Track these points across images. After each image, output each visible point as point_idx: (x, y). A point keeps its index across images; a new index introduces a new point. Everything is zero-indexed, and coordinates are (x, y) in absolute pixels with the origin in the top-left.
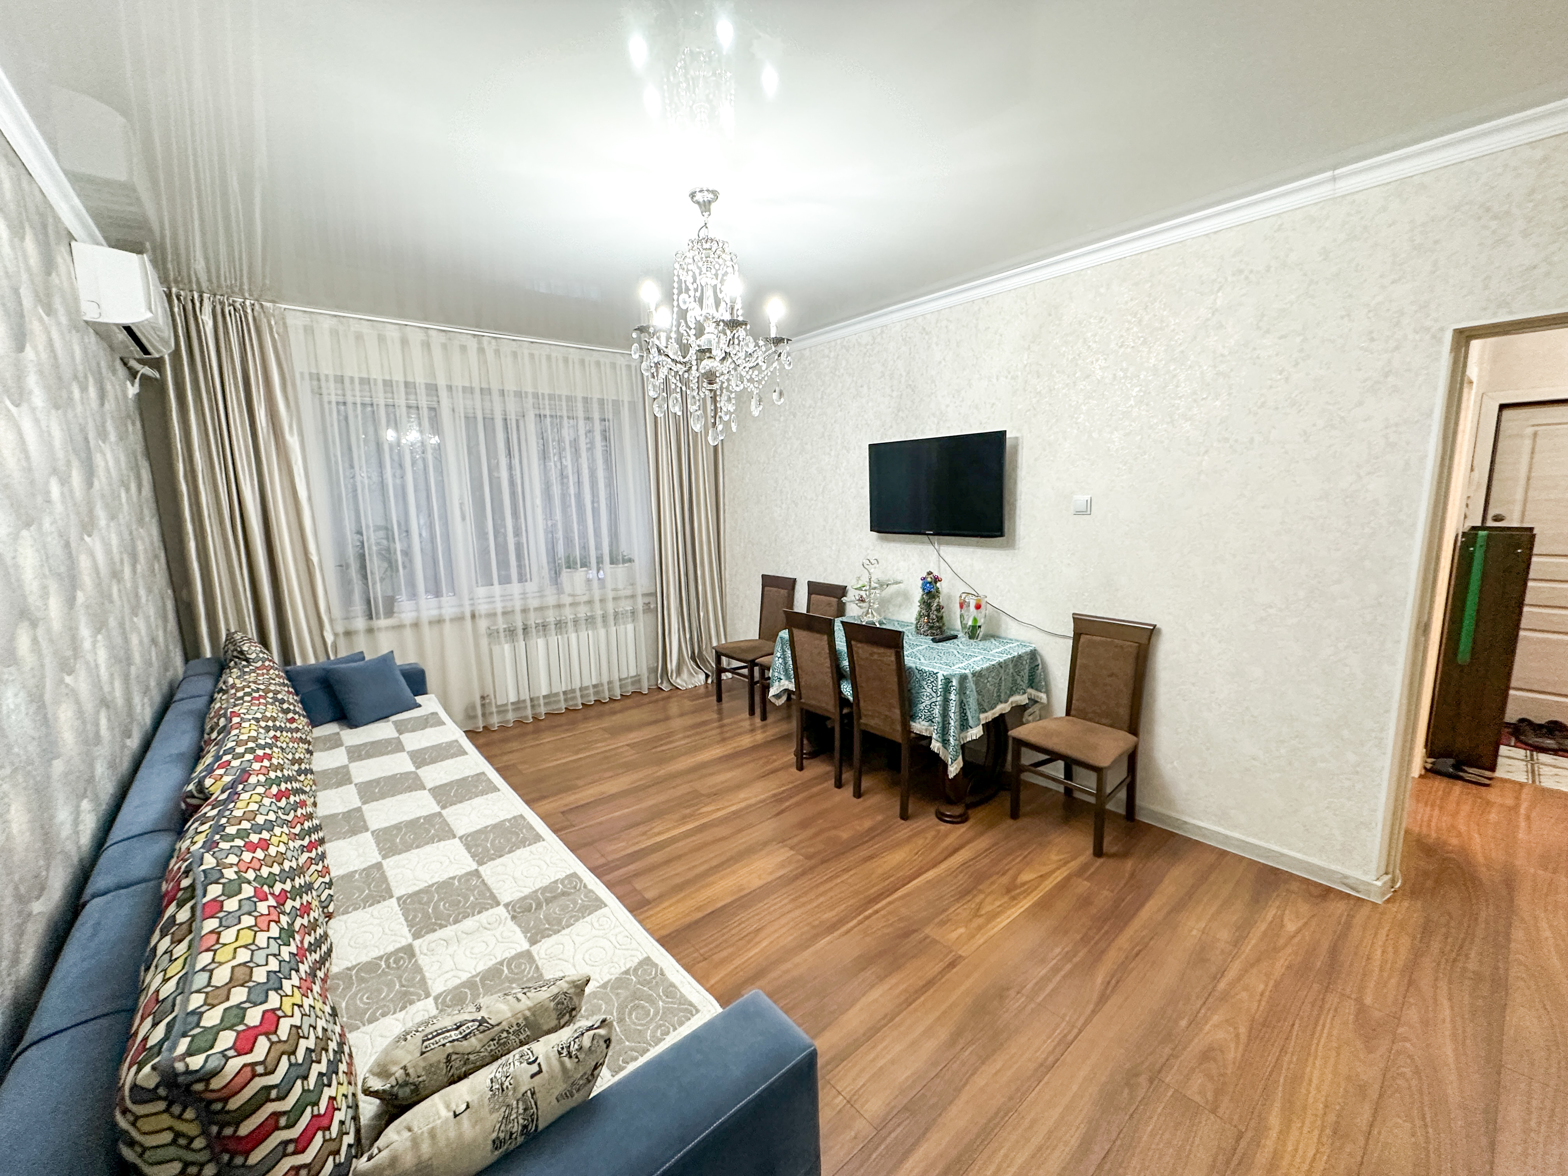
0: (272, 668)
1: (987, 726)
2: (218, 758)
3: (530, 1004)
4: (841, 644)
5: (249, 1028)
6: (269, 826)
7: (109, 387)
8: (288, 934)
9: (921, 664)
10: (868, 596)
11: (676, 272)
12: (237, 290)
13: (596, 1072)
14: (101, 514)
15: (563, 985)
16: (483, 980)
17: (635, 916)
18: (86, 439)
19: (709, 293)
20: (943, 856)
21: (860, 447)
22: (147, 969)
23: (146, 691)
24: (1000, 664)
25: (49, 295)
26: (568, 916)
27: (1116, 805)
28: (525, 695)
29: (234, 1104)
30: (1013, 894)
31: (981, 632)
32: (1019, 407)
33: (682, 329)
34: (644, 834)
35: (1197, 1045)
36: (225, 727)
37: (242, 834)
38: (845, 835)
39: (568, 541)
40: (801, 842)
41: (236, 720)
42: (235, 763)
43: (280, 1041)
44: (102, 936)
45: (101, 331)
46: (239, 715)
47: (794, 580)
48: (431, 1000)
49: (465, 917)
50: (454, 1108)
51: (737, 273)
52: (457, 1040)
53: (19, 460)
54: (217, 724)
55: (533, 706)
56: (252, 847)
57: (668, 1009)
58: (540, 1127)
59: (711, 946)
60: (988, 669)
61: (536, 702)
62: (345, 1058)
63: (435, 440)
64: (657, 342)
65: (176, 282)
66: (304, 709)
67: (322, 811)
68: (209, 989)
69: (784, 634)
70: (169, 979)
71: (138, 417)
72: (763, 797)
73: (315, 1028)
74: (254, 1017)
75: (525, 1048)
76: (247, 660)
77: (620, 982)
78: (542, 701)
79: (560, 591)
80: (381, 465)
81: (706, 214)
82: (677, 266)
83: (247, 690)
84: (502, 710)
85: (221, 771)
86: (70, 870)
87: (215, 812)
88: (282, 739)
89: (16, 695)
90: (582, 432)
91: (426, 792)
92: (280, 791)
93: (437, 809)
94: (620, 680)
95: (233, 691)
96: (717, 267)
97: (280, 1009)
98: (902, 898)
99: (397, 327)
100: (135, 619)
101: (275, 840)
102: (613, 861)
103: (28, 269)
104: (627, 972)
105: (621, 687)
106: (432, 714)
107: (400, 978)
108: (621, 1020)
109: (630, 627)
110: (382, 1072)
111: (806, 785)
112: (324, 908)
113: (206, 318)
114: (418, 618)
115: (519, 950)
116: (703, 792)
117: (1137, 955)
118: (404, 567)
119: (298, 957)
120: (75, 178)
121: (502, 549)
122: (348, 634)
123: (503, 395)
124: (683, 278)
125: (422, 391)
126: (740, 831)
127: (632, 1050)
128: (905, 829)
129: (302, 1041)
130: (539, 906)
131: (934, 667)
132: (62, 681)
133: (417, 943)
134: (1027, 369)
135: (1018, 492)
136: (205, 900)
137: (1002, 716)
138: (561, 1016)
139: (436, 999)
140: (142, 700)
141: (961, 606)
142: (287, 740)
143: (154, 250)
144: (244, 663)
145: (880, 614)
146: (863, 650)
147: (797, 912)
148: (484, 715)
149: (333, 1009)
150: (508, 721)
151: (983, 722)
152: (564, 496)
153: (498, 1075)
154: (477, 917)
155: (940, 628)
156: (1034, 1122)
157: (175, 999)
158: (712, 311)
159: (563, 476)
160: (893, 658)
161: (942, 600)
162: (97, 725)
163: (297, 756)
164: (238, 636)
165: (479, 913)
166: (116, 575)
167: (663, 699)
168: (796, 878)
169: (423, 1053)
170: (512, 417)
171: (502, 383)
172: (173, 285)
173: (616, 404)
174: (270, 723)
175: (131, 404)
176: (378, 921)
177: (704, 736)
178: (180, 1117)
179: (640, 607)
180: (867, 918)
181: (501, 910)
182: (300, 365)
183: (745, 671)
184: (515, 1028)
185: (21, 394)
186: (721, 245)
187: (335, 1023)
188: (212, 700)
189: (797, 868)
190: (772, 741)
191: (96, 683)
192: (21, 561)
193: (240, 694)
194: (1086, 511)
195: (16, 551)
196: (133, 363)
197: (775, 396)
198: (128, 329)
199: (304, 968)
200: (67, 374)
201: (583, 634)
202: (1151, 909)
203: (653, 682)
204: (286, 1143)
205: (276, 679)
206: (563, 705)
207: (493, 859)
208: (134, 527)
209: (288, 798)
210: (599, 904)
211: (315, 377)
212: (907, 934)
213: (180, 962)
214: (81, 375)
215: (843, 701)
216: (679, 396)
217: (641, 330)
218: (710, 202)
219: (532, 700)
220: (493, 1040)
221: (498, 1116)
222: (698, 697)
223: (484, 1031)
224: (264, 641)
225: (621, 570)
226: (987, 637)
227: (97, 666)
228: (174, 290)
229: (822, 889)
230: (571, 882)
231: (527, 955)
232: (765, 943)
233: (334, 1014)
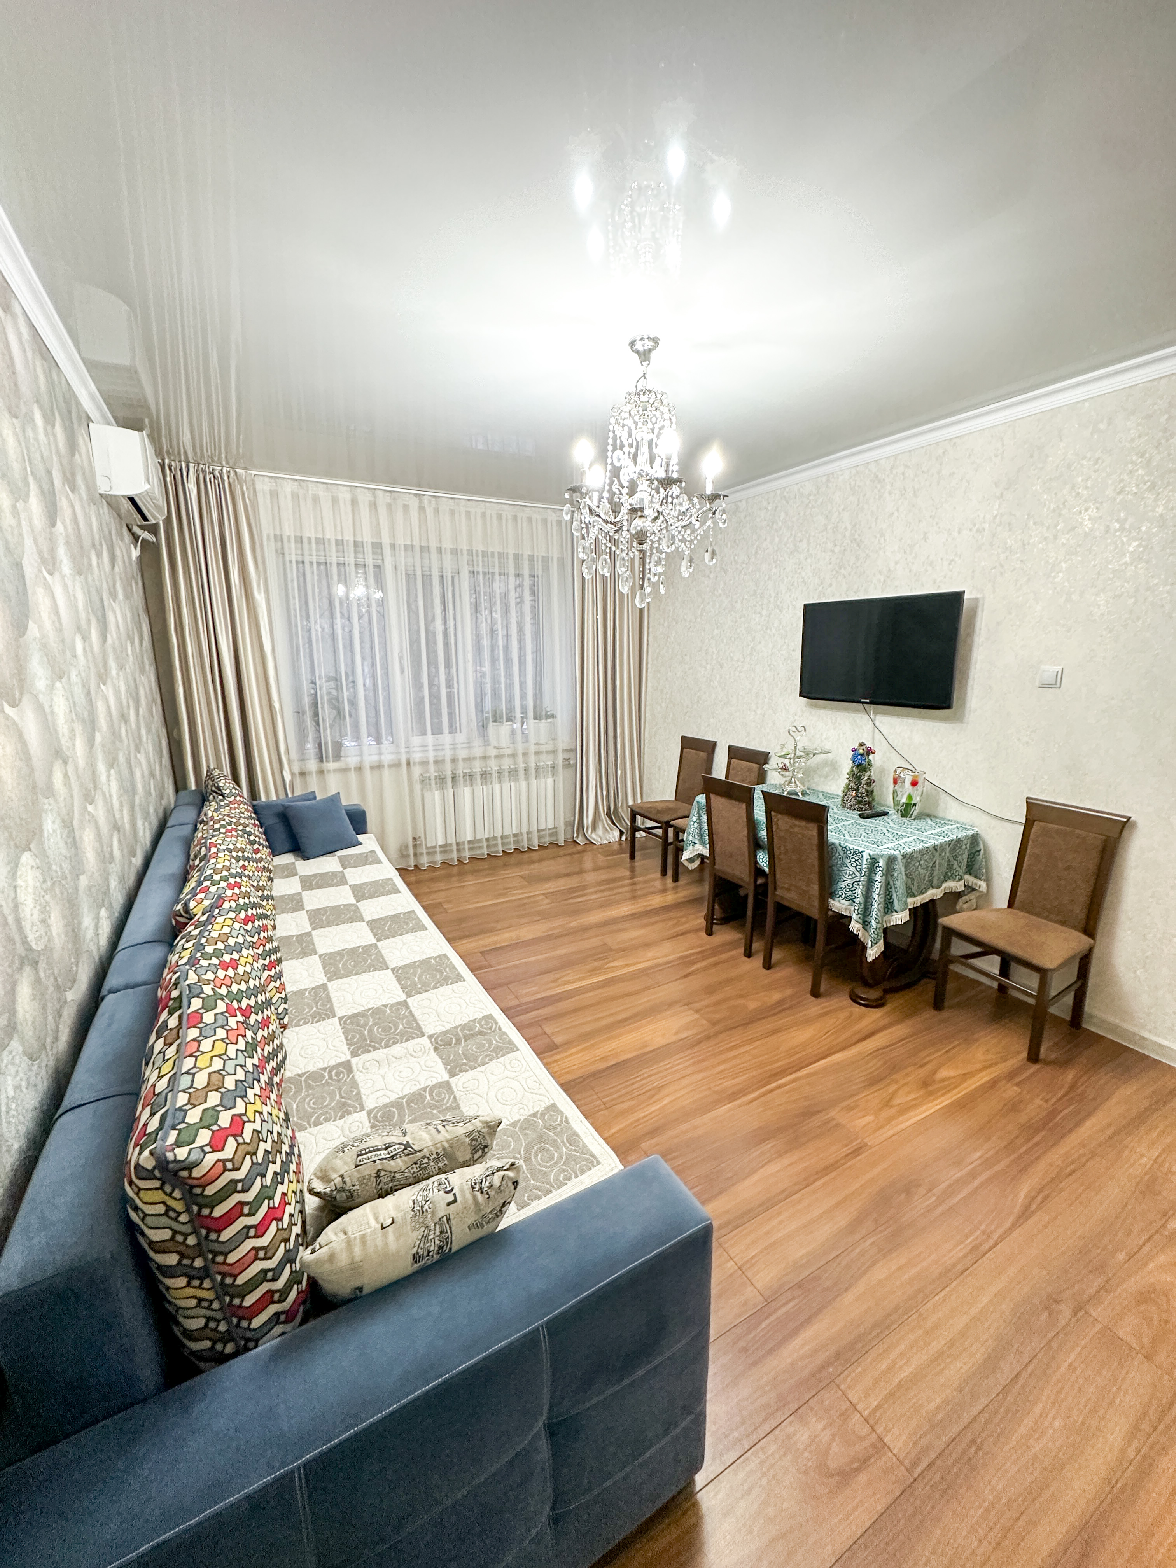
0: (242, 802)
1: (914, 912)
2: (200, 883)
3: (448, 1137)
4: (760, 813)
5: (221, 1129)
6: (238, 948)
7: (118, 552)
8: (252, 1047)
9: (846, 841)
10: (793, 765)
11: (611, 428)
12: (216, 459)
13: (504, 1209)
14: (113, 665)
15: (478, 1124)
16: (408, 1103)
17: (541, 1059)
18: (102, 600)
19: (644, 450)
20: (854, 1039)
21: (794, 607)
22: (147, 1064)
23: (147, 814)
24: (935, 848)
25: (73, 474)
26: (484, 1054)
27: (1061, 1009)
28: (452, 840)
29: (210, 1191)
30: (931, 1088)
31: (916, 811)
32: (983, 563)
33: (615, 488)
34: (555, 981)
35: (1134, 1284)
36: (205, 855)
37: (218, 954)
38: (752, 1005)
39: (496, 694)
40: (707, 1006)
41: (214, 850)
42: (213, 889)
43: (245, 1143)
44: (115, 1027)
45: (111, 502)
46: (216, 846)
47: (715, 744)
48: (364, 1113)
49: (395, 1043)
50: (382, 1221)
51: (674, 426)
52: (386, 1159)
53: (54, 622)
54: (199, 852)
55: (458, 850)
56: (225, 966)
57: (571, 1155)
58: (453, 1250)
59: (615, 1096)
60: (920, 851)
61: (461, 847)
62: (295, 1159)
63: (379, 595)
64: (589, 502)
65: (168, 453)
66: (267, 840)
67: (279, 933)
68: (191, 1090)
69: (701, 799)
70: (163, 1076)
71: (139, 576)
72: (671, 958)
73: (272, 1133)
74: (225, 1120)
75: (443, 1176)
76: (222, 795)
77: (528, 1124)
78: (467, 846)
79: (486, 743)
80: (332, 616)
81: (645, 363)
82: (613, 421)
83: (223, 823)
84: (431, 852)
85: (202, 896)
86: (93, 966)
87: (197, 932)
88: (249, 868)
89: (54, 822)
90: (512, 586)
91: (365, 924)
92: (247, 915)
93: (374, 941)
94: (539, 831)
95: (211, 823)
96: (654, 420)
97: (245, 1114)
98: (807, 1076)
99: (348, 489)
100: (138, 755)
101: (243, 961)
102: (526, 1003)
103: (58, 452)
104: (534, 1115)
105: (540, 837)
106: (371, 852)
107: (340, 1089)
108: (527, 1160)
109: (550, 781)
110: (325, 1178)
111: (715, 951)
112: (280, 1019)
113: (192, 486)
114: (361, 762)
115: (440, 1080)
116: (613, 948)
117: (1070, 1174)
118: (350, 715)
119: (259, 1068)
120: (92, 366)
121: (435, 697)
122: (303, 774)
123: (441, 553)
124: (618, 433)
125: (368, 549)
126: (648, 988)
127: (537, 1189)
128: (815, 1007)
129: (261, 1143)
130: (458, 1041)
131: (859, 845)
132: (85, 808)
133: (354, 1061)
134: (997, 521)
135: (973, 660)
136: (189, 1011)
137: (932, 901)
138: (474, 1151)
139: (369, 1113)
140: (144, 825)
141: (895, 782)
142: (253, 869)
143: (151, 427)
144: (220, 797)
145: (803, 784)
146: (783, 822)
147: (699, 1076)
148: (415, 855)
149: (286, 1114)
150: (435, 862)
151: (911, 907)
152: (493, 648)
153: (420, 1198)
154: (405, 1045)
155: (869, 803)
156: (936, 1327)
157: (167, 1094)
158: (647, 468)
159: (493, 632)
160: (815, 833)
161: (874, 773)
162: (111, 847)
163: (261, 884)
164: (216, 773)
165: (407, 1040)
166: (124, 718)
167: (579, 852)
168: (699, 1042)
169: (357, 1166)
170: (448, 574)
171: (440, 542)
172: (166, 456)
173: (546, 560)
174: (240, 854)
175: (134, 564)
176: (323, 1036)
177: (616, 891)
178: (170, 1195)
179: (560, 761)
180: (772, 1091)
181: (425, 1041)
182: (266, 527)
183: (659, 832)
184: (435, 1156)
185: (54, 564)
186: (659, 396)
187: (287, 1128)
188: (196, 829)
189: (700, 1033)
190: (683, 903)
191: (110, 810)
192: (56, 709)
193: (217, 826)
194: (1055, 684)
195: (52, 700)
196: (136, 529)
197: (707, 556)
198: (132, 499)
199: (264, 1078)
200: (87, 543)
201: (506, 786)
202: (1090, 1128)
203: (569, 836)
204: (249, 1228)
205: (245, 810)
206: (485, 851)
207: (420, 993)
208: (137, 675)
209: (253, 922)
210: (513, 1048)
211: (279, 538)
212: (809, 1113)
213: (171, 1062)
214: (97, 543)
215: (759, 872)
216: (608, 557)
217: (573, 490)
218: (650, 350)
219: (458, 844)
220: (416, 1163)
221: (418, 1234)
222: (612, 854)
223: (409, 1155)
224: (236, 779)
225: (544, 724)
226: (921, 816)
227: (111, 796)
228: (167, 461)
229: (723, 1057)
230: (487, 1024)
231: (447, 1085)
232: (665, 1102)
233: (287, 1119)
